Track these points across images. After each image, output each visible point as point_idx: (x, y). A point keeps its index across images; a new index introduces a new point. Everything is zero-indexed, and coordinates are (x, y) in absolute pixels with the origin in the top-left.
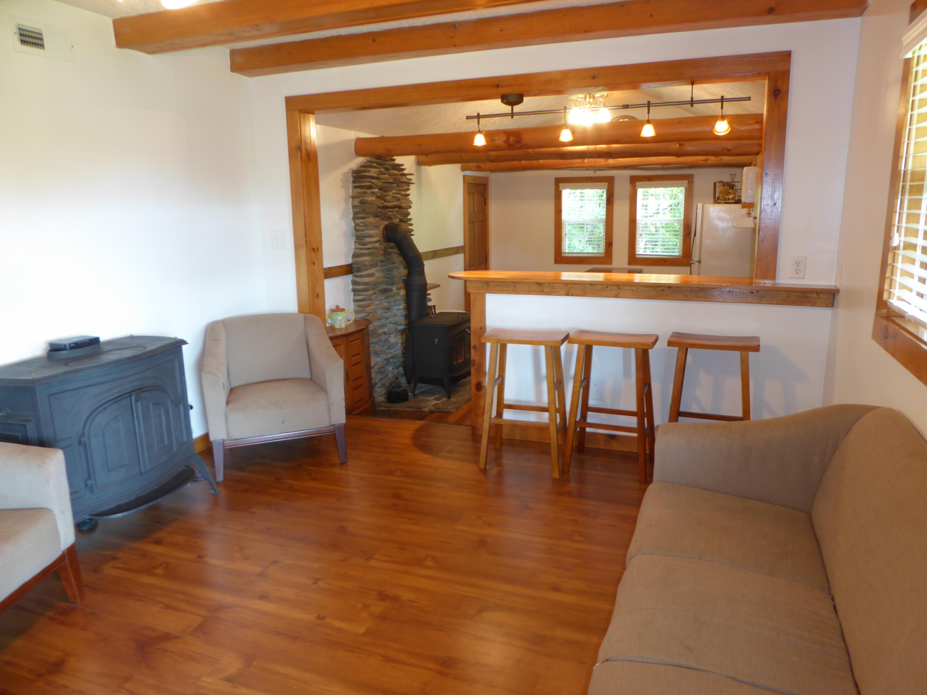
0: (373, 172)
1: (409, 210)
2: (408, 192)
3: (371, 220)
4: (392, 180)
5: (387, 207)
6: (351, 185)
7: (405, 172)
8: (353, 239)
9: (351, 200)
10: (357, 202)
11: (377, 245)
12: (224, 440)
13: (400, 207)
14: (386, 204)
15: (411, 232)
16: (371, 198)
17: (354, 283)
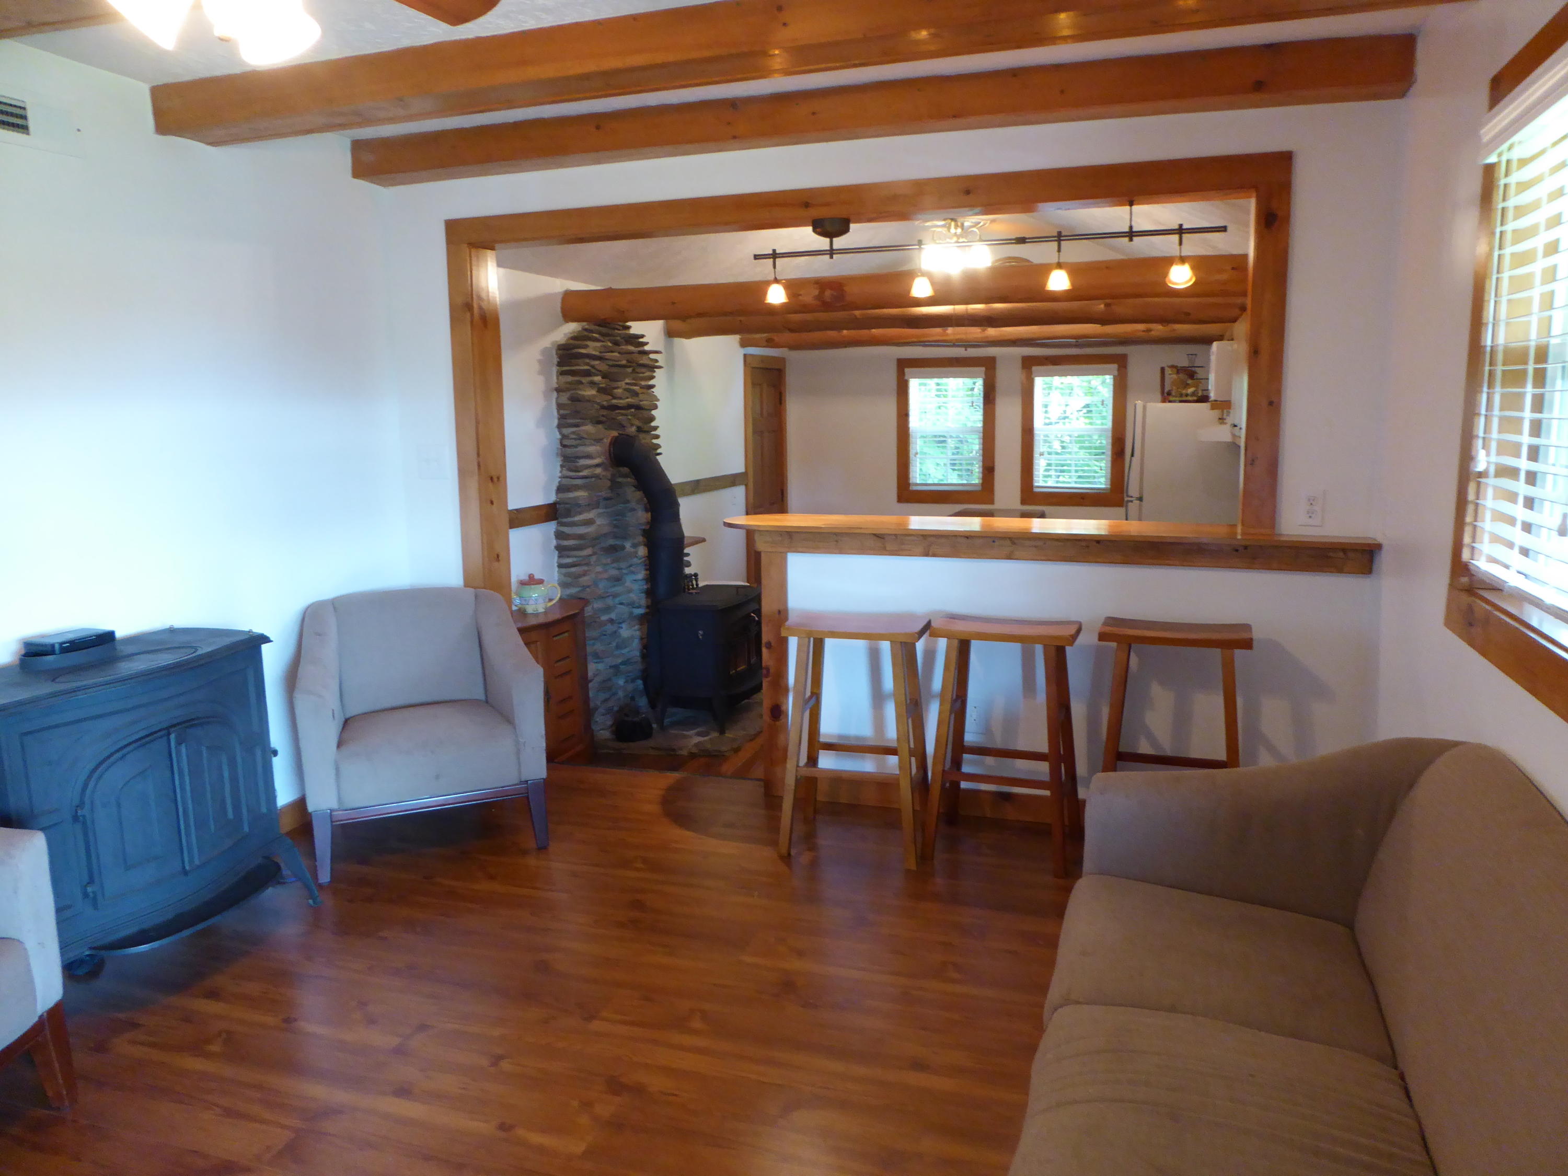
0: (593, 348)
1: (653, 412)
2: (651, 382)
3: (589, 428)
4: (624, 362)
5: (616, 407)
6: (555, 369)
7: (647, 348)
8: (558, 462)
9: (555, 394)
10: (564, 399)
11: (598, 471)
12: (332, 811)
13: (638, 408)
14: (614, 401)
15: (657, 449)
16: (590, 392)
17: (559, 535)
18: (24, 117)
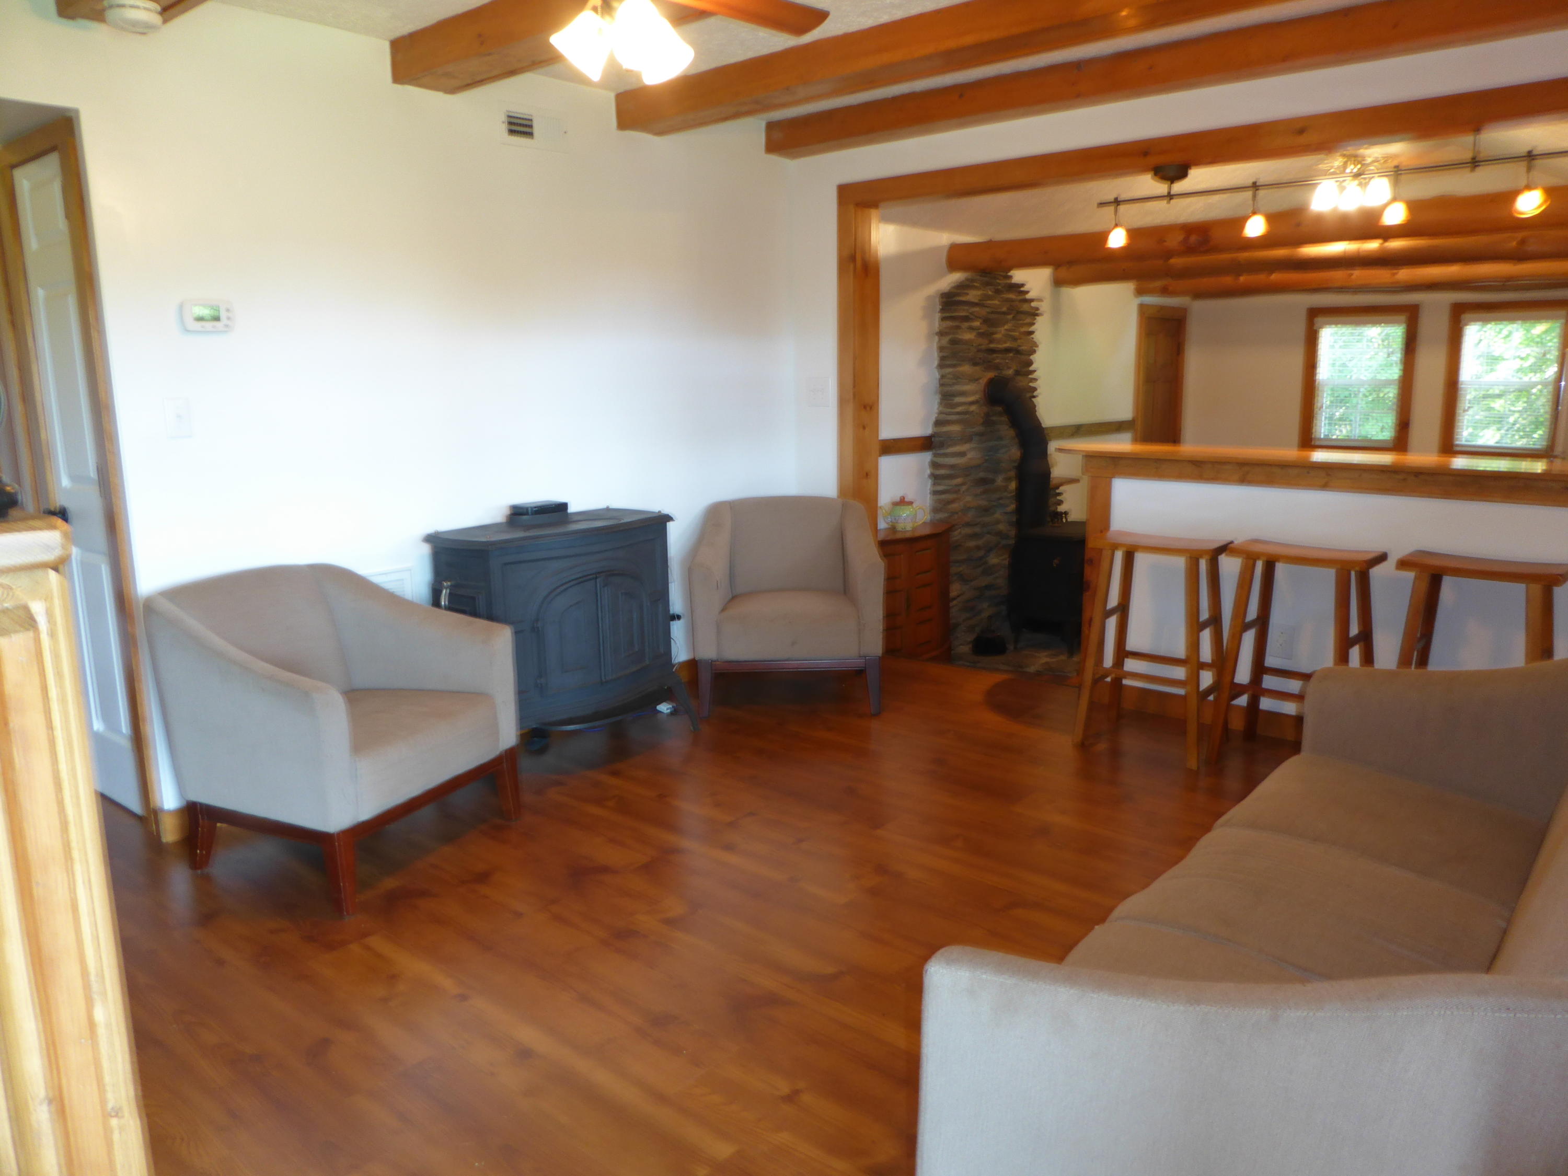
0: (973, 295)
1: (1032, 357)
2: (1032, 329)
3: (966, 368)
4: (1004, 309)
5: (993, 351)
6: (938, 316)
7: (1028, 296)
8: (937, 399)
9: (936, 338)
10: (945, 340)
11: (973, 408)
12: (712, 661)
13: (1017, 352)
14: (992, 346)
15: (1034, 392)
16: (968, 336)
17: (934, 465)
18: (531, 126)
